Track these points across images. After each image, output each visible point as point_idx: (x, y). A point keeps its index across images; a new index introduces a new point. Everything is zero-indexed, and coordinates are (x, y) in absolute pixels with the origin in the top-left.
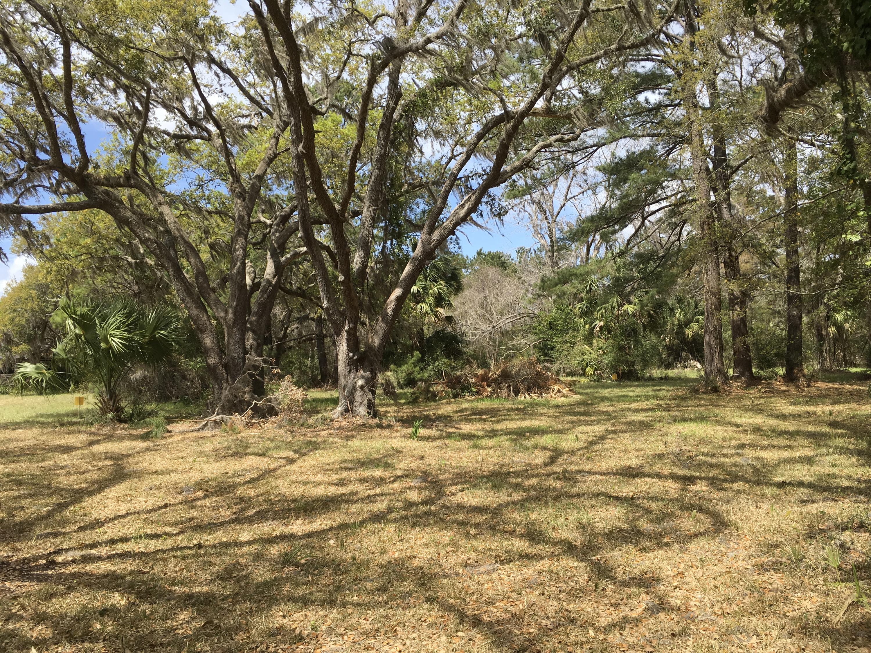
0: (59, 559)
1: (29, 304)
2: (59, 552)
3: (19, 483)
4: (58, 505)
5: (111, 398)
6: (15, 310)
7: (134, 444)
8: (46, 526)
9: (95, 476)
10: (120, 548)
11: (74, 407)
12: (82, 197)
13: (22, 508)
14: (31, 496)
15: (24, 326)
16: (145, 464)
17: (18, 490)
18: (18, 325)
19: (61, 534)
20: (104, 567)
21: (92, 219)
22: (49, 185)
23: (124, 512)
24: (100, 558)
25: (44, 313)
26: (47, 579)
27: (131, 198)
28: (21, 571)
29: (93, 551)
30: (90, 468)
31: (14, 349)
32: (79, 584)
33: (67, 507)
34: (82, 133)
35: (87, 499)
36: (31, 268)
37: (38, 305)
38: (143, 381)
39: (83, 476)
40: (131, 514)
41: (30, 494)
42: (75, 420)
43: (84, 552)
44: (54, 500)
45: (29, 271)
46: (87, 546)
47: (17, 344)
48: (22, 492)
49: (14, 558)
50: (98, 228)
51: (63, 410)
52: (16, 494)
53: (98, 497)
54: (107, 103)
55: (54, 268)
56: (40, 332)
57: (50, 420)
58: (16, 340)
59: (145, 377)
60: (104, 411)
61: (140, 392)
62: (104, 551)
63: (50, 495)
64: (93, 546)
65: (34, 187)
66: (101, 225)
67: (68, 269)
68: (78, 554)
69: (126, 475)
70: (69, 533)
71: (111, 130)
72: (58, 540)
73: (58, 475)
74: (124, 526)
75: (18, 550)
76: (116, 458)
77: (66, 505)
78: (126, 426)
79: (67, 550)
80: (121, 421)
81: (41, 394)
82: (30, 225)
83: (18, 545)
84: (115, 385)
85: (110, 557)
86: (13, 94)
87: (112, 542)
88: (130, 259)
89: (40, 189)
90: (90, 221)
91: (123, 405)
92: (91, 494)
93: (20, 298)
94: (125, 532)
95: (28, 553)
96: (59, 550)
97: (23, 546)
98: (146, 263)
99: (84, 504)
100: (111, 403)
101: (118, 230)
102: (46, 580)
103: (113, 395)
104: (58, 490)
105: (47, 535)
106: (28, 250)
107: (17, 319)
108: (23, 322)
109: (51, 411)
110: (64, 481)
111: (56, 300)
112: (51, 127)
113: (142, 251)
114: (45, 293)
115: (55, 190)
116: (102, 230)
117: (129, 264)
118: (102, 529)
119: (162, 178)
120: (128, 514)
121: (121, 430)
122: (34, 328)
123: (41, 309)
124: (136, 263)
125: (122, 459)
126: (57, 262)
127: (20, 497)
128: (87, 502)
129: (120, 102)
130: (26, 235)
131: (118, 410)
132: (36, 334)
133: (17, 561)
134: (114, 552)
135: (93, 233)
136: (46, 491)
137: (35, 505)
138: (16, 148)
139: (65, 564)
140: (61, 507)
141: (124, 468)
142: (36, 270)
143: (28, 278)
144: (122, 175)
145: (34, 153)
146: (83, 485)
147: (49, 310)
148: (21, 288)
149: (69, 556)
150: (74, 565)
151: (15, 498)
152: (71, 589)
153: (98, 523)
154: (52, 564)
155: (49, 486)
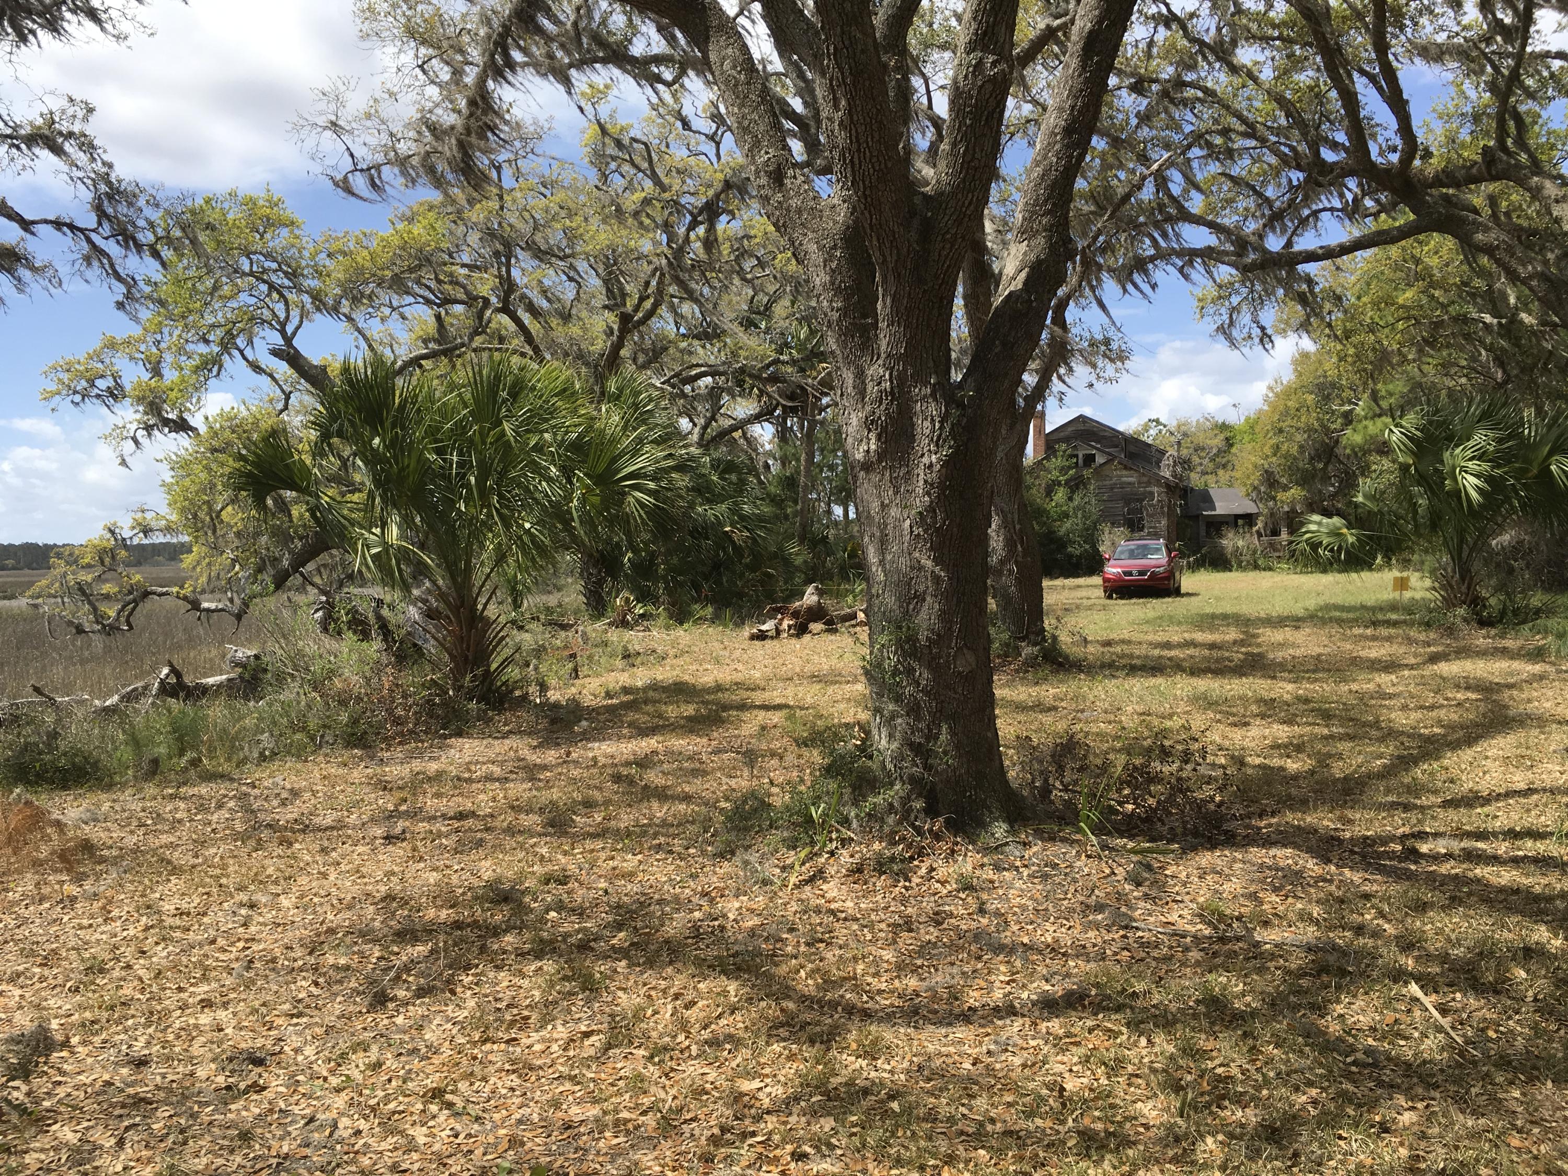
0: (1424, 848)
1: (1303, 419)
2: (1422, 836)
3: (1327, 716)
4: (1399, 757)
5: (1463, 578)
6: (1281, 431)
7: (1516, 665)
8: (1388, 791)
9: (1454, 717)
10: (1529, 847)
11: (1389, 595)
12: (1405, 217)
13: (1340, 757)
14: (1351, 738)
15: (1295, 458)
16: (1548, 705)
17: (1327, 726)
18: (1286, 456)
19: (1415, 807)
20: (1505, 877)
21: (1417, 252)
22: (1339, 206)
23: (1522, 786)
24: (1495, 859)
25: (1327, 431)
26: (1410, 876)
27: (1493, 201)
28: (1364, 857)
29: (1480, 845)
30: (1442, 701)
31: (1280, 496)
32: (1470, 894)
33: (1416, 764)
34: (1405, 96)
35: (1449, 754)
36: (1305, 355)
37: (1318, 419)
38: (1516, 549)
39: (1434, 714)
40: (1535, 791)
41: (1348, 734)
42: (1394, 617)
43: (1465, 844)
44: (1389, 749)
45: (1302, 363)
46: (1469, 835)
47: (1286, 488)
48: (1334, 730)
49: (1348, 835)
50: (1427, 268)
51: (1370, 599)
52: (1326, 731)
53: (1467, 754)
54: (1442, 29)
55: (1351, 351)
56: (1321, 466)
57: (1351, 615)
58: (1284, 480)
59: (1520, 542)
60: (1449, 603)
61: (1511, 571)
62: (1503, 848)
63: (1382, 740)
64: (1481, 835)
65: (1315, 214)
66: (1434, 262)
67: (1374, 349)
68: (1457, 846)
69: (1514, 720)
70: (1430, 807)
71: (1450, 76)
72: (1414, 816)
73: (1389, 708)
74: (1528, 811)
75: (1351, 822)
76: (1487, 689)
77: (1416, 761)
78: (1493, 632)
79: (1436, 835)
80: (1483, 623)
81: (1324, 571)
82: (1310, 281)
83: (1350, 814)
84: (1470, 555)
85: (1516, 861)
86: (1273, 59)
87: (1512, 835)
88: (1488, 318)
89: (1325, 216)
90: (1413, 256)
91: (1484, 593)
92: (1455, 746)
93: (1287, 408)
94: (1532, 820)
95: (1368, 829)
96: (1420, 832)
97: (1358, 816)
98: (1521, 322)
99: (1446, 762)
100: (1464, 588)
101: (1465, 267)
102: (1408, 878)
103: (1465, 573)
104: (1391, 734)
105: (1394, 806)
106: (1304, 326)
107: (1285, 447)
108: (1294, 450)
109: (1351, 600)
110: (1401, 720)
111: (1347, 407)
112: (1350, 100)
113: (1512, 300)
114: (1327, 398)
115: (1353, 211)
116: (1435, 271)
117: (1487, 326)
118: (1487, 809)
119: (1553, 147)
120: (1529, 792)
121: (1481, 639)
122: (1312, 458)
123: (1323, 426)
124: (1500, 323)
125: (1498, 692)
126: (1354, 339)
127: (1332, 737)
128: (1450, 759)
129: (1465, 20)
130: (1302, 299)
131: (1475, 602)
132: (1314, 468)
133: (1352, 839)
134: (1521, 853)
135: (1418, 277)
136: (1374, 733)
137: (1360, 753)
138: (1286, 150)
139: (1435, 858)
140: (1405, 762)
141: (1506, 707)
142: (1313, 358)
143: (1300, 375)
144: (1478, 158)
145: (1317, 153)
146: (1437, 730)
147: (1337, 426)
148: (1289, 392)
149: (1441, 846)
150: (1452, 862)
151: (1325, 738)
152: (1455, 901)
153: (1478, 798)
154: (1413, 854)
155: (1376, 724)
